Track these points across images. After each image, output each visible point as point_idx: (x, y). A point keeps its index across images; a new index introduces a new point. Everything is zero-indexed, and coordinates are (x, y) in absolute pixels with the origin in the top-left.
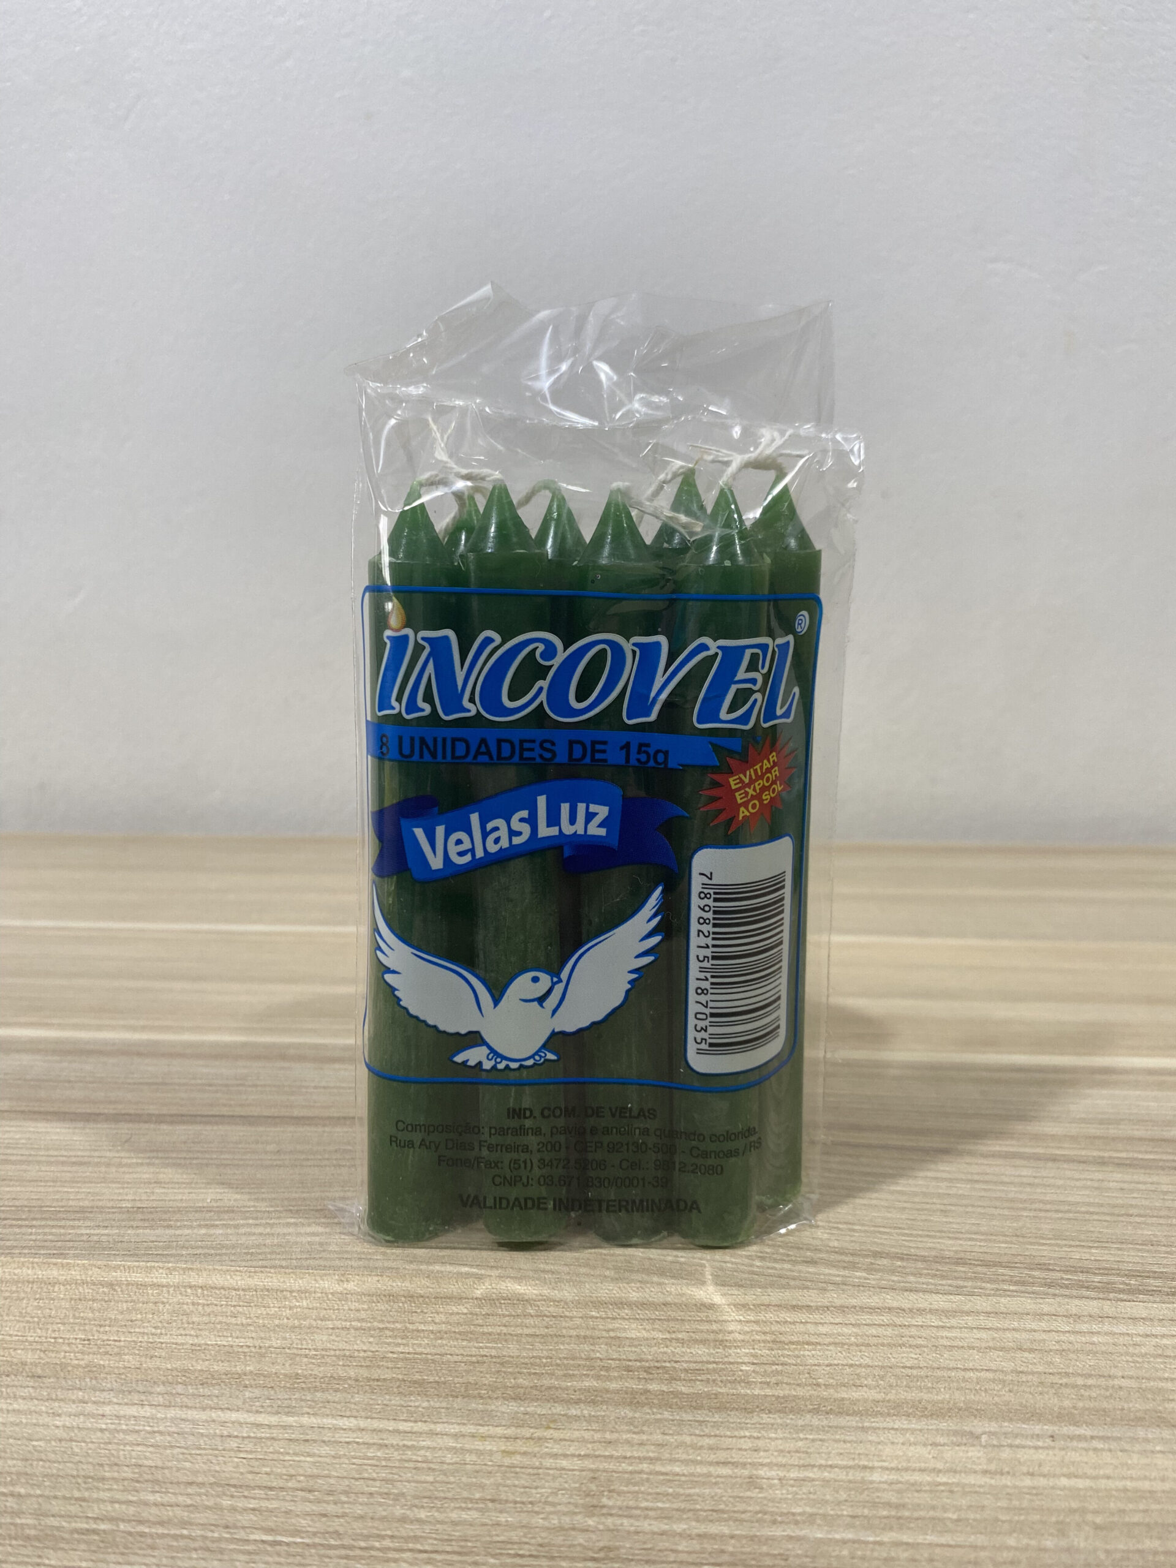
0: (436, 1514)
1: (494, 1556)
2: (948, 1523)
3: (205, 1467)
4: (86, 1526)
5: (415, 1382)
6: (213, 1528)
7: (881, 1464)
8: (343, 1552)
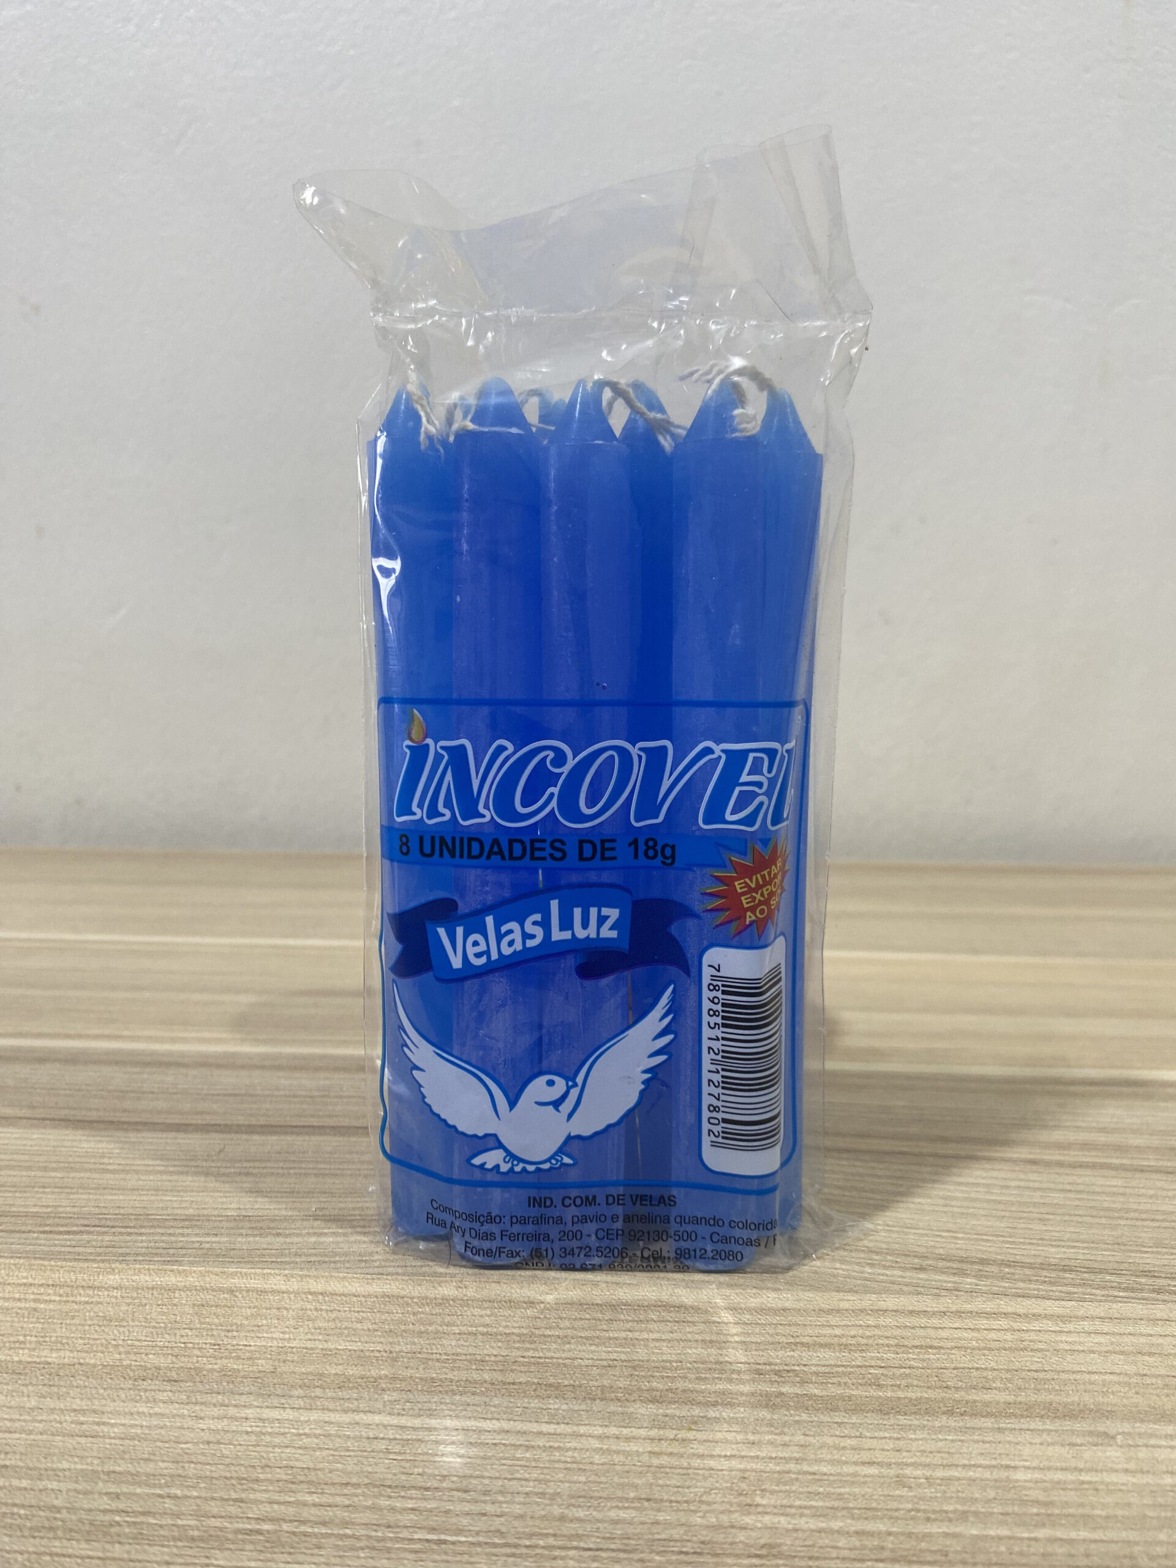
0: (594, 1513)
1: (658, 1553)
2: (1099, 1520)
3: (357, 1468)
4: (249, 1527)
5: (551, 1385)
6: (375, 1527)
7: (1022, 1463)
8: (509, 1550)
